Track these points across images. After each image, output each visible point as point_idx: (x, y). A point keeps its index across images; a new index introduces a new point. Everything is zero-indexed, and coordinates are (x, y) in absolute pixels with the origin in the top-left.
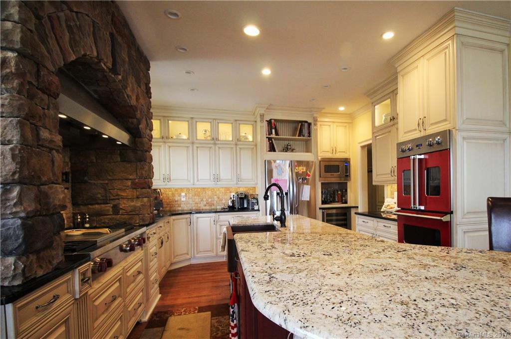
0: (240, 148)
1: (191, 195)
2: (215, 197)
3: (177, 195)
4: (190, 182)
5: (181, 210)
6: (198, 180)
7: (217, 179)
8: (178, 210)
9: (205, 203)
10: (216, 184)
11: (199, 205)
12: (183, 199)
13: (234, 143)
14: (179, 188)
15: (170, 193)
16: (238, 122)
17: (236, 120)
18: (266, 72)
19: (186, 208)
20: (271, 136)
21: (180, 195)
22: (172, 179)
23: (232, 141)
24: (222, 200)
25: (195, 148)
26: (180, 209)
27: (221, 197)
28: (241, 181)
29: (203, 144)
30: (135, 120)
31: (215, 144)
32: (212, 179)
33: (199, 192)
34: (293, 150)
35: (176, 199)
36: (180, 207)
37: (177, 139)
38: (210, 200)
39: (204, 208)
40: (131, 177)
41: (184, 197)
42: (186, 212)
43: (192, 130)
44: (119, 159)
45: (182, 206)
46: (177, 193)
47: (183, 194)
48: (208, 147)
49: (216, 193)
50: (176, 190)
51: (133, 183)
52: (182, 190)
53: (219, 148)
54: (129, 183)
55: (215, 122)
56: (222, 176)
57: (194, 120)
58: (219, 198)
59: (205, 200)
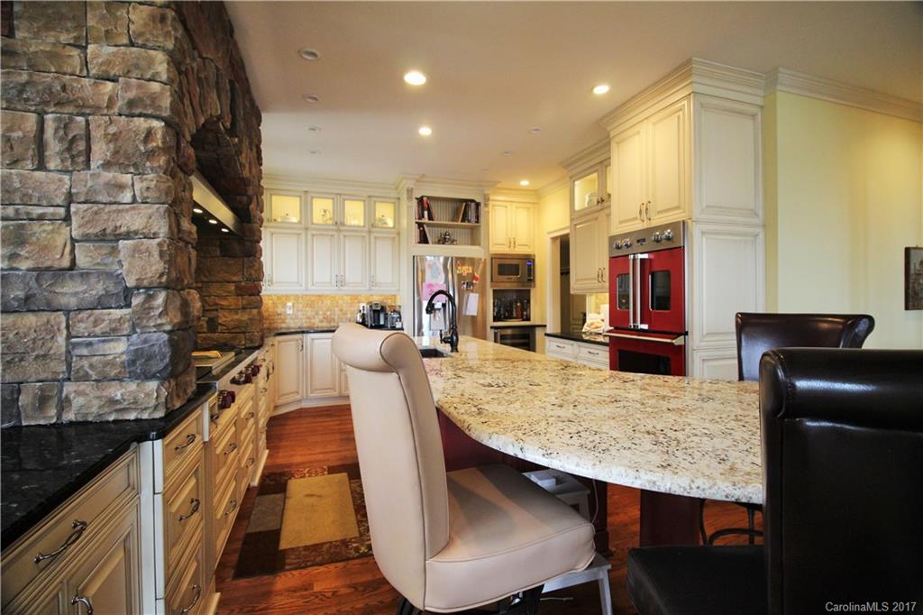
0: (376, 238)
1: (300, 306)
2: (337, 309)
3: (280, 306)
4: (301, 286)
5: (287, 328)
6: (313, 284)
7: (341, 282)
8: (281, 328)
9: (321, 317)
10: (340, 290)
11: (313, 321)
12: (289, 312)
13: (366, 229)
14: (283, 295)
15: (271, 302)
16: (373, 199)
17: (370, 197)
19: (292, 325)
20: (423, 221)
21: (284, 306)
22: (274, 281)
23: (364, 226)
24: (346, 314)
25: (310, 236)
26: (284, 325)
27: (344, 309)
28: (376, 286)
29: (322, 231)
30: (245, 198)
31: (339, 231)
32: (334, 281)
33: (313, 301)
34: (452, 242)
35: (279, 311)
36: (284, 322)
37: (282, 222)
38: (328, 313)
39: (320, 325)
40: (235, 279)
41: (290, 309)
42: (293, 330)
43: (306, 209)
44: (218, 253)
45: (287, 321)
46: (279, 302)
47: (289, 304)
48: (327, 235)
49: (337, 302)
50: (279, 298)
51: (237, 287)
52: (287, 297)
53: (345, 236)
54: (232, 287)
55: (339, 198)
56: (349, 278)
57: (309, 196)
58: (341, 310)
59: (321, 313)
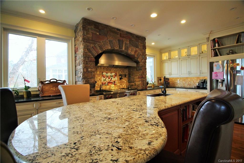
0: (202, 57)
1: (181, 81)
2: (192, 81)
3: (176, 80)
5: (178, 87)
6: (182, 74)
7: (190, 73)
8: (177, 87)
9: (187, 84)
11: (185, 85)
12: (178, 82)
13: (198, 55)
14: (177, 78)
15: (174, 79)
16: (200, 44)
17: (199, 44)
18: (183, 22)
19: (179, 86)
20: (215, 48)
21: (177, 81)
22: (172, 74)
23: (197, 54)
25: (180, 60)
26: (177, 86)
27: (195, 82)
28: (202, 74)
31: (189, 57)
32: (187, 73)
33: (185, 79)
35: (176, 82)
36: (177, 85)
37: (174, 58)
38: (189, 83)
39: (187, 86)
40: (138, 75)
41: (179, 81)
42: (179, 87)
43: (179, 53)
45: (178, 85)
46: (176, 79)
47: (178, 80)
48: (186, 59)
49: (192, 79)
50: (176, 78)
52: (178, 78)
53: (191, 59)
55: (189, 48)
56: (192, 72)
57: (180, 49)
58: (194, 82)
59: (187, 83)
